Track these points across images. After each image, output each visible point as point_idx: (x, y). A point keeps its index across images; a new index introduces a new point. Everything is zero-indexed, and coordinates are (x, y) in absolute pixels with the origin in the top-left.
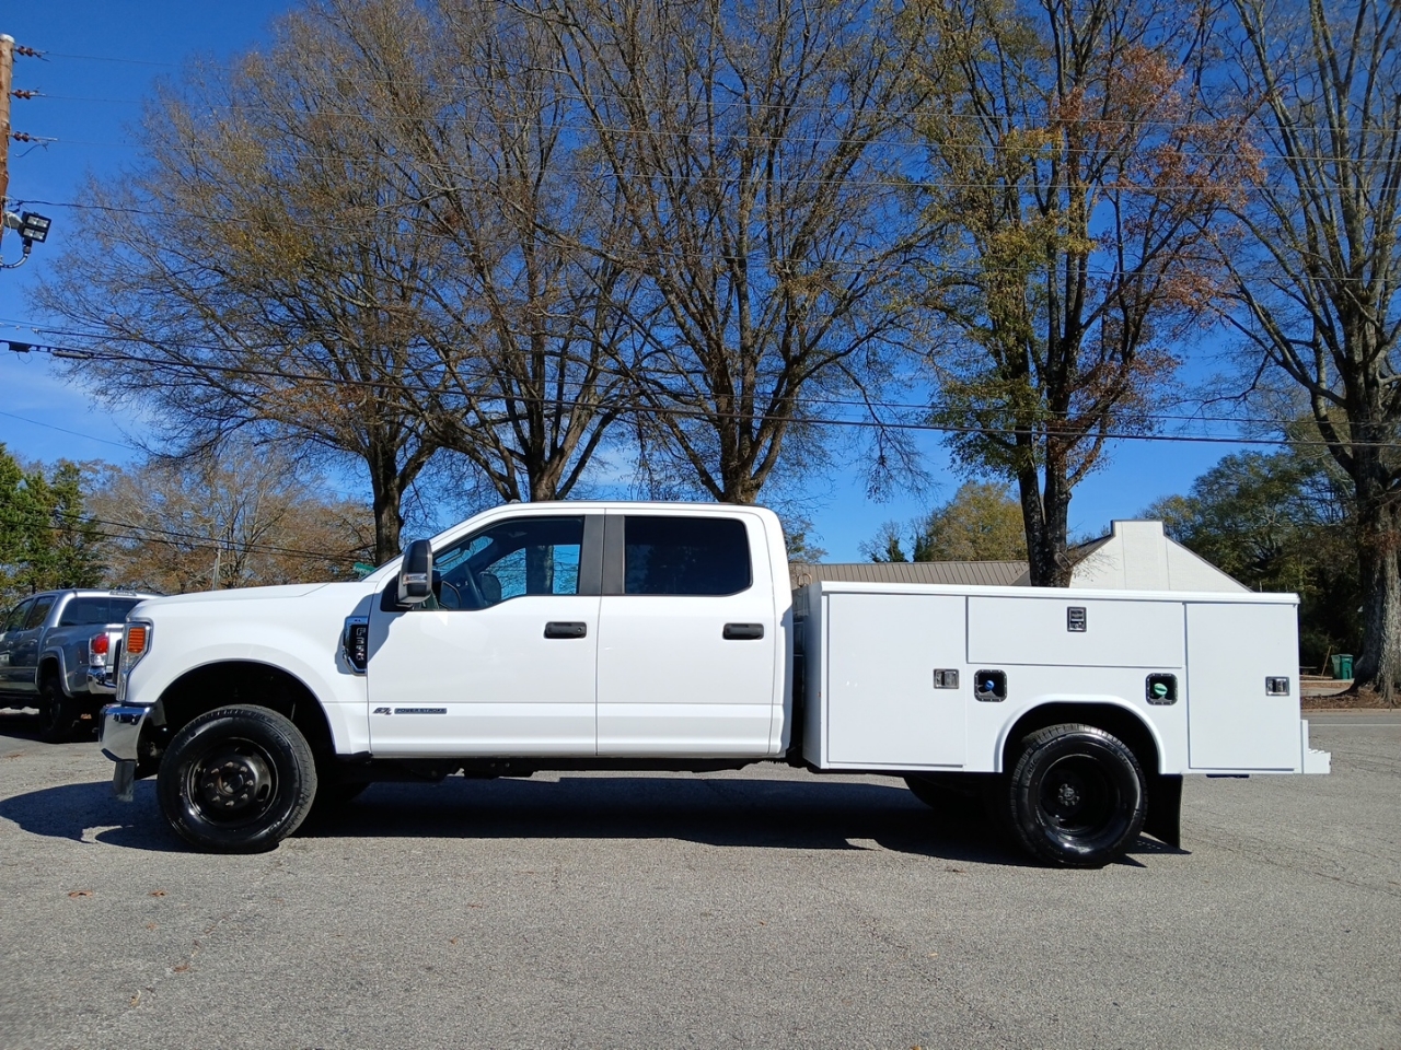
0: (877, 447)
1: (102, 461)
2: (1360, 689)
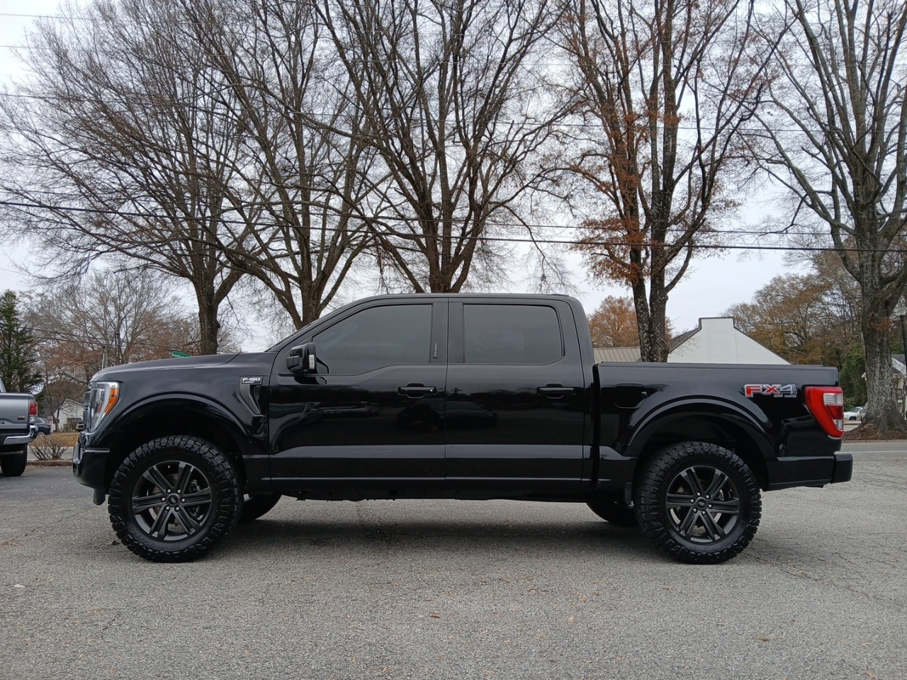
0: (540, 269)
2: (866, 427)
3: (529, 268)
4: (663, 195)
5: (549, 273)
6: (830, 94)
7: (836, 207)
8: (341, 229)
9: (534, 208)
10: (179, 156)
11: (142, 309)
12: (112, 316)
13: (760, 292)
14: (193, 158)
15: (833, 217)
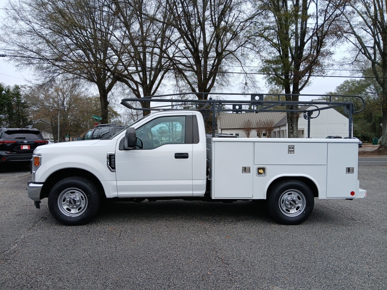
0: (245, 80)
1: (27, 85)
2: (380, 149)
3: (240, 79)
4: (300, 48)
5: (248, 82)
6: (377, 5)
7: (375, 53)
8: (159, 62)
9: (243, 53)
10: (89, 30)
11: (73, 94)
12: (61, 96)
13: (338, 87)
14: (95, 30)
15: (373, 58)
